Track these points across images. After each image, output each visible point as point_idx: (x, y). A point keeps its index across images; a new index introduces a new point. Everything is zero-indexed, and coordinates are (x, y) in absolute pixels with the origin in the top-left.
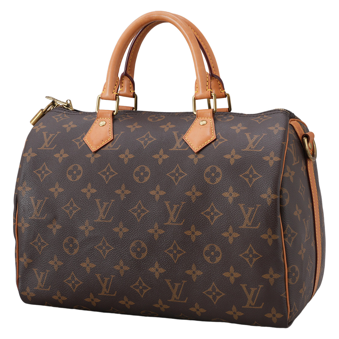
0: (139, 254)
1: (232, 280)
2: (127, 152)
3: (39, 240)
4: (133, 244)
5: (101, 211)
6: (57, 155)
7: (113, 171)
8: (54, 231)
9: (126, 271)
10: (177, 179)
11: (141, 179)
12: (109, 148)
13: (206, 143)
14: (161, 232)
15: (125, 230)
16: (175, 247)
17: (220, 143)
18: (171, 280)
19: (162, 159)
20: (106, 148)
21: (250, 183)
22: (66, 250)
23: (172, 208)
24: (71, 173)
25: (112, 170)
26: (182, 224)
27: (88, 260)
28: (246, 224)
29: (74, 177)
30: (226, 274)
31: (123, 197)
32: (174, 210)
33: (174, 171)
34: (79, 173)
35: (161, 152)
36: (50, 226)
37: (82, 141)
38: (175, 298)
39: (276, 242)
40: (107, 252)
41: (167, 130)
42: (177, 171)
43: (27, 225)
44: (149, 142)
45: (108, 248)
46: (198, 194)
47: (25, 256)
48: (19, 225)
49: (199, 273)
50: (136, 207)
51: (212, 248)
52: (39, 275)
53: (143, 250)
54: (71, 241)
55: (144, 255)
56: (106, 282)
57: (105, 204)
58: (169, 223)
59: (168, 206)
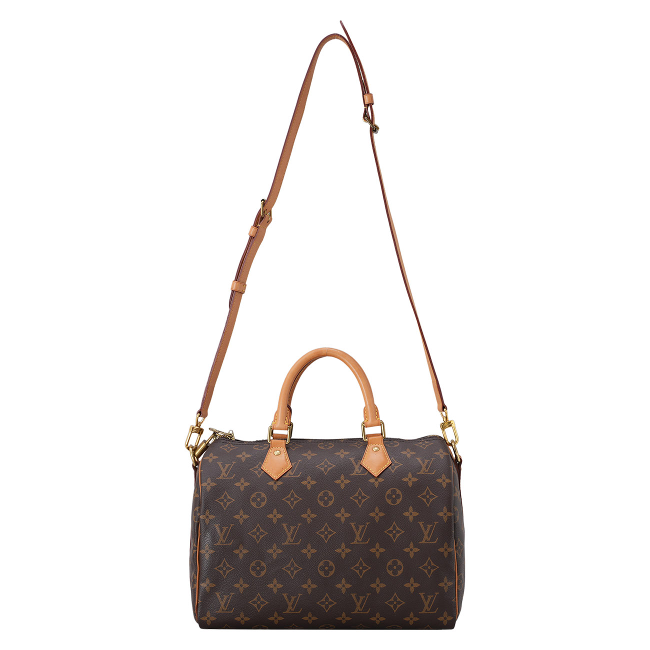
0: (327, 573)
1: (412, 590)
2: (309, 478)
3: (225, 565)
4: (321, 564)
5: (289, 535)
6: (237, 484)
7: (298, 497)
8: (241, 556)
9: (313, 589)
10: (360, 501)
11: (326, 503)
12: (290, 475)
13: (384, 468)
14: (348, 550)
15: (314, 551)
16: (361, 564)
17: (396, 467)
18: (356, 594)
19: (344, 484)
20: (287, 476)
21: (428, 502)
22: (253, 573)
23: (357, 529)
24: (254, 500)
25: (296, 496)
26: (367, 542)
27: (275, 581)
28: (426, 539)
29: (259, 504)
30: (407, 585)
31: (309, 521)
32: (360, 530)
33: (357, 495)
34: (263, 500)
35: (342, 477)
36: (236, 552)
37: (260, 469)
38: (358, 609)
39: (450, 554)
40: (295, 572)
41: (342, 456)
42: (360, 494)
43: (211, 552)
44: (329, 469)
45: (296, 569)
46: (381, 514)
47: (208, 581)
48: (202, 552)
49: (383, 585)
50: (323, 530)
51: (395, 563)
52: (222, 599)
53: (331, 568)
54: (258, 564)
55: (331, 573)
56: (292, 600)
57: (292, 528)
58: (355, 542)
59: (354, 527)
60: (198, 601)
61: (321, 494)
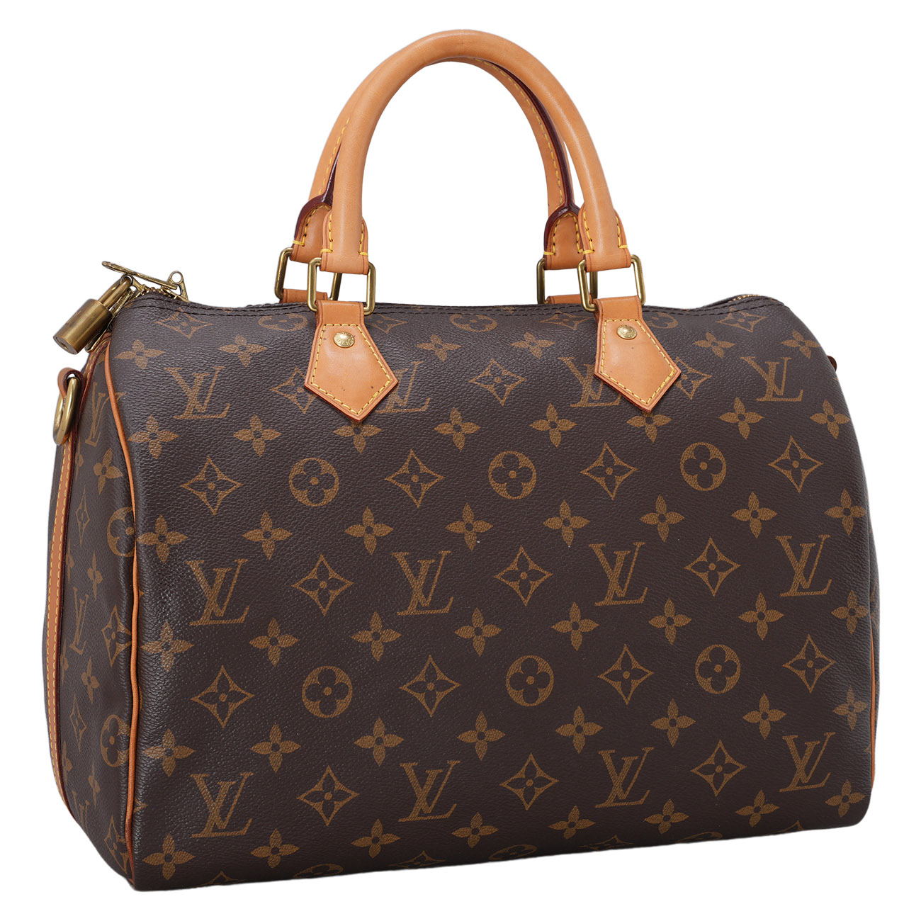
0: (531, 693)
1: (765, 730)
2: (455, 415)
3: (223, 686)
4: (516, 668)
6: (243, 435)
7: (430, 471)
8: (274, 657)
9: (491, 745)
10: (610, 482)
11: (514, 488)
12: (396, 406)
13: (665, 386)
14: (589, 625)
15: (491, 631)
17: (696, 384)
18: (614, 751)
19: (560, 431)
20: (389, 409)
21: (798, 481)
22: (313, 708)
23: (612, 561)
24: (301, 482)
25: (424, 469)
26: (642, 599)
27: (379, 727)
28: (799, 584)
29: (316, 495)
31: (471, 541)
32: (619, 563)
33: (599, 462)
34: (327, 481)
35: (551, 411)
36: (260, 643)
37: (301, 389)
38: (616, 795)
40: (440, 696)
41: (536, 352)
42: (608, 461)
43: (183, 646)
44: (509, 388)
45: (442, 686)
46: (675, 518)
47: (169, 739)
48: (150, 647)
49: (686, 722)
50: (513, 566)
51: (717, 656)
52: (214, 793)
53: (542, 680)
54: (328, 678)
55: (544, 694)
56: (430, 782)
57: (425, 565)
58: (608, 601)
59: (600, 555)
60: (134, 805)
61: (496, 463)
